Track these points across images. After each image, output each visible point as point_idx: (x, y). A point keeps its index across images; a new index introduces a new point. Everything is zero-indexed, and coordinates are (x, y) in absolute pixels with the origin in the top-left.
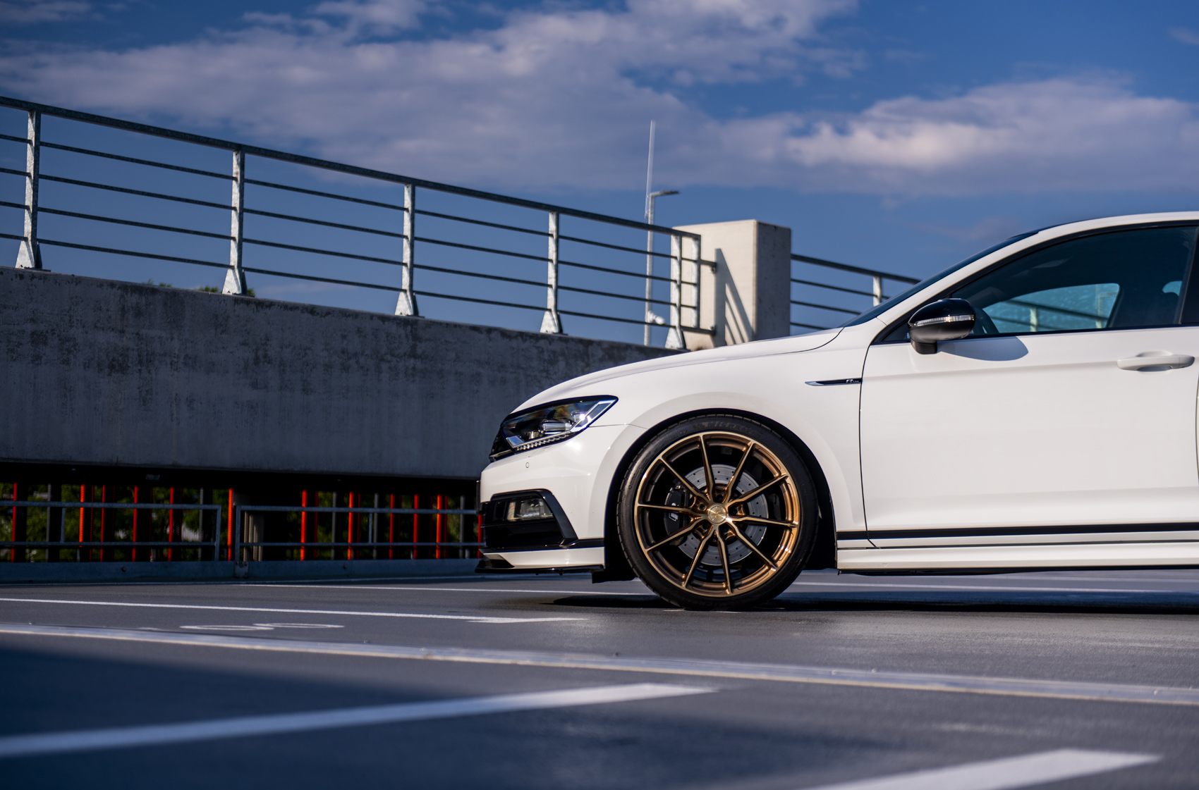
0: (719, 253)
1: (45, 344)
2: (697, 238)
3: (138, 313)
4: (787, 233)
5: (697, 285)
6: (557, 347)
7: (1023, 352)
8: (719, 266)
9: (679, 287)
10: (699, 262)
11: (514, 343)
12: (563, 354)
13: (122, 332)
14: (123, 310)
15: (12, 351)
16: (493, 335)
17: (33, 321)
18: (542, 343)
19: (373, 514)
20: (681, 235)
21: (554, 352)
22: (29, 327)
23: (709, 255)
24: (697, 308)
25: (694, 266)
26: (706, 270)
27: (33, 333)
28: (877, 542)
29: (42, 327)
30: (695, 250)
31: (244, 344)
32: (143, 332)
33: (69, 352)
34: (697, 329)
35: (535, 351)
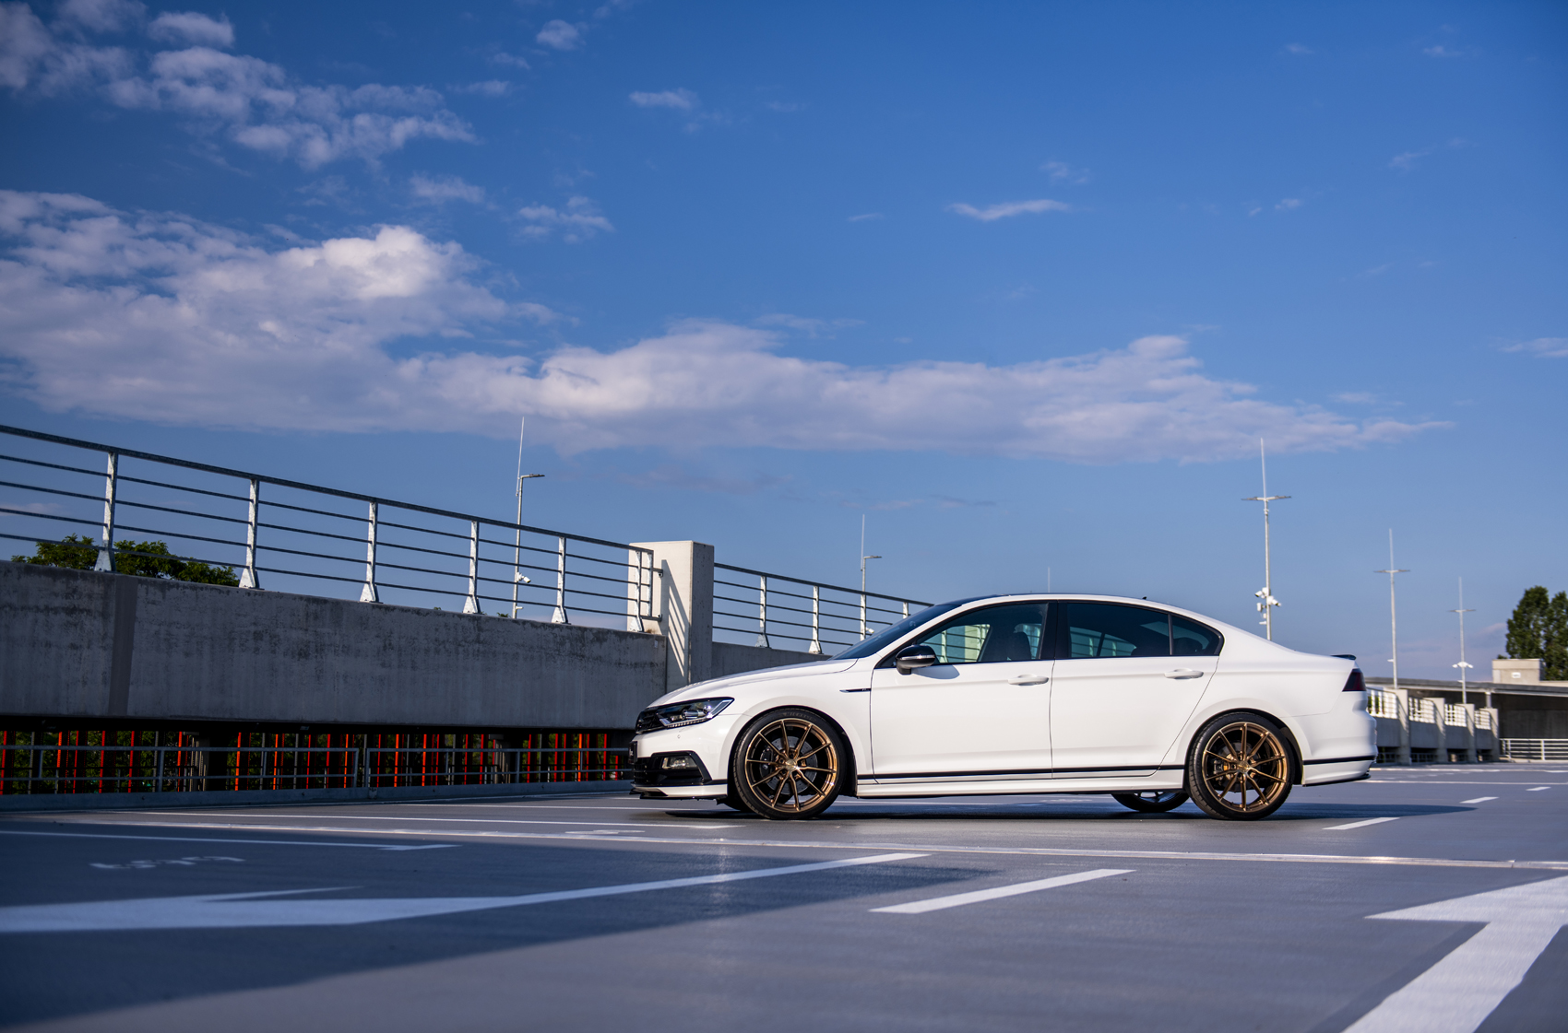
0: (664, 563)
1: (262, 639)
2: (651, 552)
3: (316, 618)
4: (711, 549)
5: (651, 586)
6: (565, 633)
7: (956, 674)
8: (664, 573)
9: (639, 588)
10: (652, 569)
11: (539, 631)
12: (568, 638)
13: (306, 630)
14: (307, 615)
15: (243, 645)
16: (526, 626)
17: (255, 624)
18: (556, 630)
19: (451, 754)
20: (640, 550)
21: (563, 637)
22: (253, 629)
23: (658, 565)
24: (650, 602)
25: (648, 573)
26: (656, 575)
27: (255, 633)
28: (879, 780)
29: (260, 628)
30: (649, 561)
31: (377, 636)
32: (319, 630)
33: (276, 645)
34: (650, 617)
35: (552, 636)
